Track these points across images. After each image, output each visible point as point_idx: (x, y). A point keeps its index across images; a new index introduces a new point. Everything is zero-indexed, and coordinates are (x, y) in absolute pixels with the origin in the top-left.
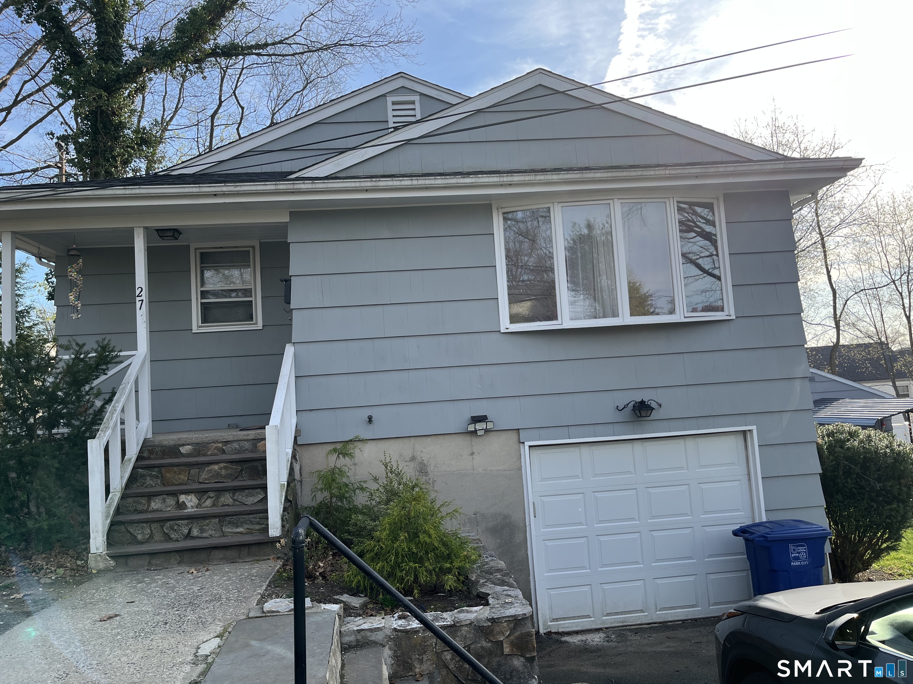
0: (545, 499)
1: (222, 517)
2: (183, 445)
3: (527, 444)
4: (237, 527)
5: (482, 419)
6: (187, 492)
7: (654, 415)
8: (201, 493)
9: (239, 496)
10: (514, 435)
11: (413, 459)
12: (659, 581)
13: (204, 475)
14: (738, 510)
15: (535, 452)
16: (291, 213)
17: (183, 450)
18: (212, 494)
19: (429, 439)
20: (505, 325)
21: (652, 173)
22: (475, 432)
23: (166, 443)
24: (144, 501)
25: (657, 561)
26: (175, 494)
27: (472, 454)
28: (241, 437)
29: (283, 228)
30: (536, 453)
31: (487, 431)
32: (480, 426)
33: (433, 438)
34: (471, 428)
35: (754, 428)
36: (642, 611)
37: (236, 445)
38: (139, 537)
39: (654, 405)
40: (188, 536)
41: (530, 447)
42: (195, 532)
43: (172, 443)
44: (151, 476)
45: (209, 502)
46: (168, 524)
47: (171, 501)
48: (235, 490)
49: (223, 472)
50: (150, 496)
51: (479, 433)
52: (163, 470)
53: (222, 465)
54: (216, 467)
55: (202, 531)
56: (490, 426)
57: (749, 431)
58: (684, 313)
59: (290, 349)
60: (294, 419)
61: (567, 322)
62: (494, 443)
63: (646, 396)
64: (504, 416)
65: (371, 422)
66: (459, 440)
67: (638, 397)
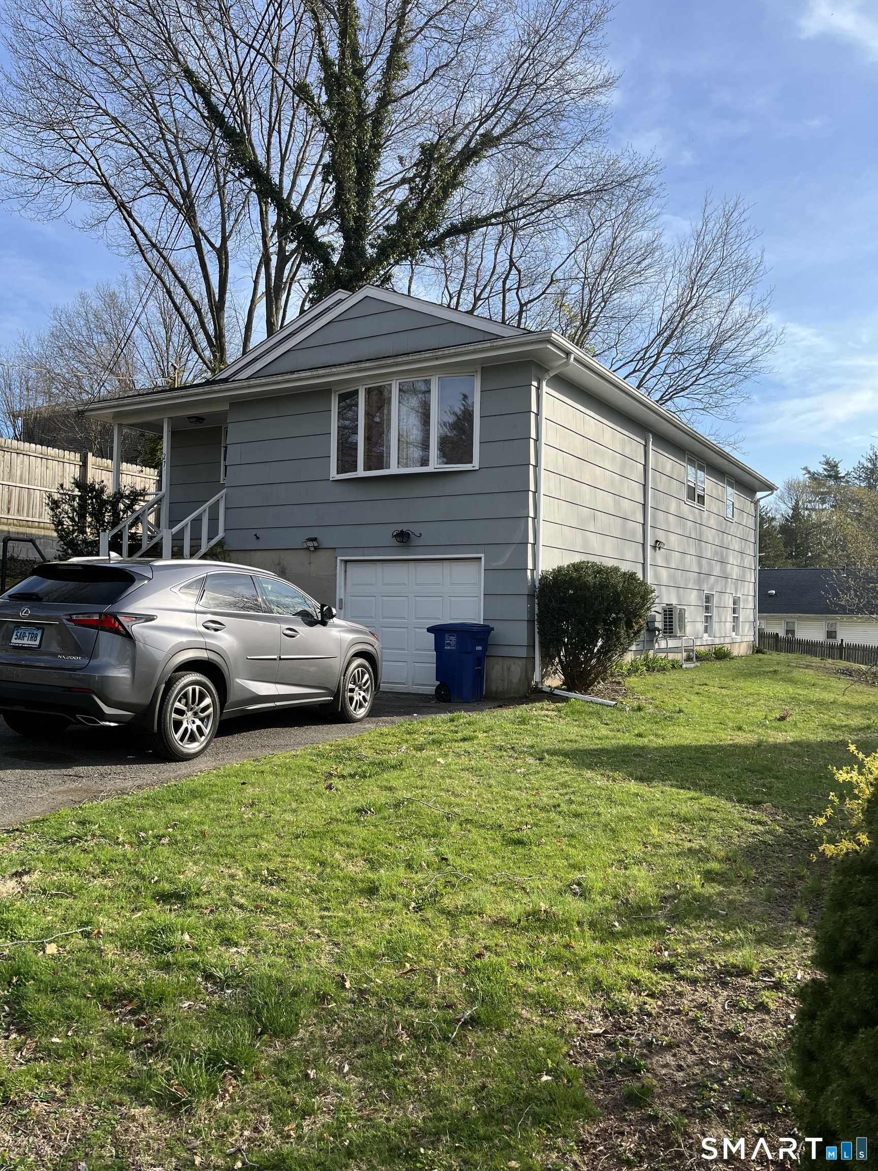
0: (352, 598)
3: (339, 558)
5: (315, 540)
7: (413, 542)
10: (332, 551)
11: (279, 564)
12: (416, 665)
14: (474, 620)
15: (349, 566)
16: (231, 405)
19: (288, 552)
20: (334, 475)
22: (308, 548)
25: (417, 650)
27: (310, 563)
29: (224, 414)
30: (346, 565)
31: (316, 548)
32: (310, 544)
33: (290, 551)
34: (307, 545)
36: (403, 684)
39: (412, 534)
41: (346, 561)
51: (312, 549)
56: (316, 544)
57: (480, 558)
58: (435, 464)
59: (224, 491)
60: (221, 534)
61: (361, 473)
62: (322, 556)
63: (405, 528)
64: (327, 538)
65: (258, 538)
66: (303, 554)
67: (400, 528)
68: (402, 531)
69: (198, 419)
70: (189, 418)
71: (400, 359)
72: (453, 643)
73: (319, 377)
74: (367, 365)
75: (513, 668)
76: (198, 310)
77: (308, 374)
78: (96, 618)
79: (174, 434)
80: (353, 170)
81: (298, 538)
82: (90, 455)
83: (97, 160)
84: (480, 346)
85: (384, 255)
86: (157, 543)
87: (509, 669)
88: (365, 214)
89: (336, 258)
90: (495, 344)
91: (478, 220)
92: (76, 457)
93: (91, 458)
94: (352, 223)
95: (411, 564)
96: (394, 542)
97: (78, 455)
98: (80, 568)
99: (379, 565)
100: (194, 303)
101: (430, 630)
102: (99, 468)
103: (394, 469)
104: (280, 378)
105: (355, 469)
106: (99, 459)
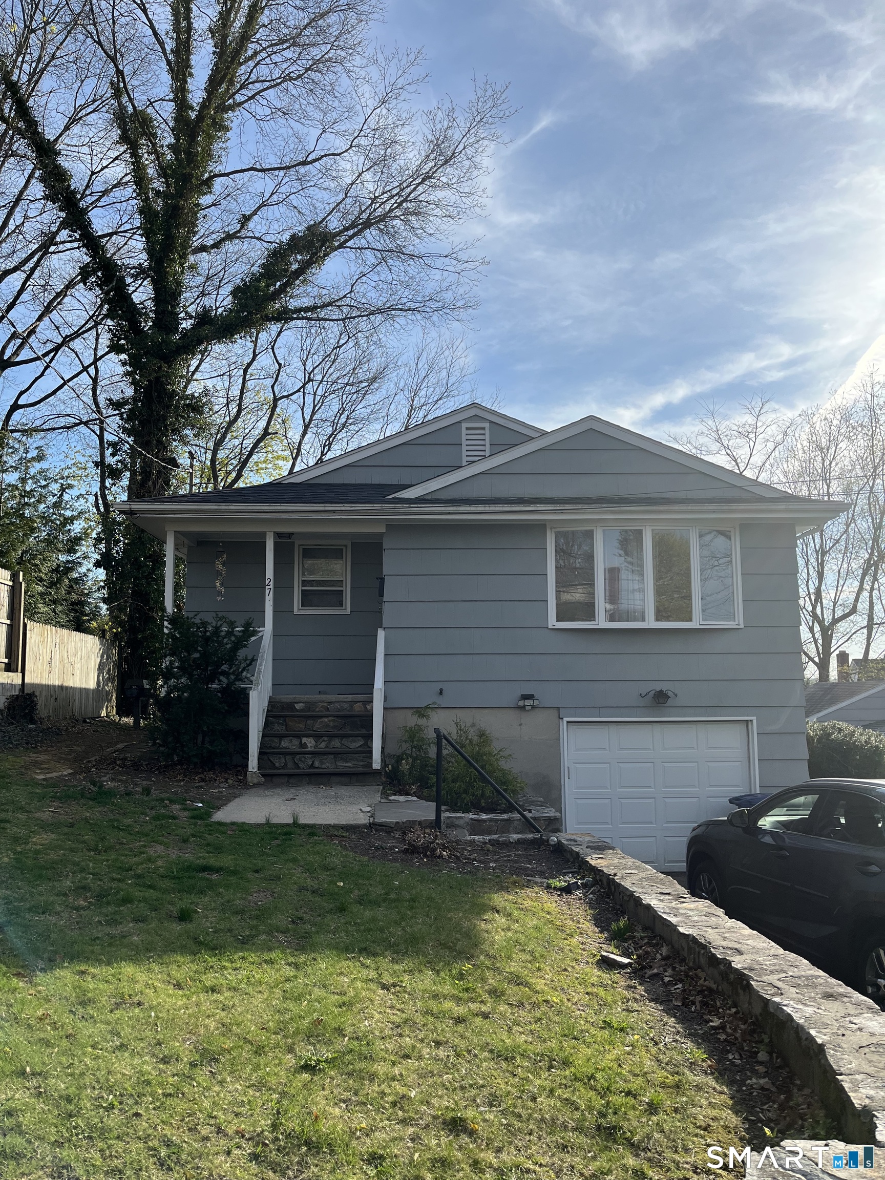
0: (577, 766)
1: (336, 754)
2: (298, 703)
3: (566, 719)
4: (347, 762)
5: (530, 697)
6: (307, 736)
7: (670, 702)
8: (317, 737)
9: (345, 741)
10: (555, 711)
12: (668, 839)
13: (317, 725)
14: (738, 786)
15: (571, 727)
16: (389, 527)
17: (297, 706)
18: (326, 739)
19: (486, 711)
20: (552, 622)
22: (524, 707)
23: (284, 700)
24: (276, 740)
25: (668, 822)
26: (299, 737)
27: (521, 725)
28: (341, 700)
29: (381, 535)
30: (573, 728)
31: (533, 707)
32: (528, 702)
33: (490, 710)
34: (521, 704)
35: (754, 718)
37: (337, 705)
38: (277, 765)
39: (670, 694)
40: (312, 766)
41: (568, 722)
42: (317, 764)
43: (289, 701)
44: (279, 723)
45: (323, 745)
46: (298, 757)
47: (296, 742)
48: (343, 736)
49: (331, 724)
50: (281, 737)
51: (527, 708)
52: (287, 719)
53: (331, 718)
54: (326, 720)
55: (322, 763)
56: (536, 703)
57: (752, 721)
58: (698, 622)
60: (379, 687)
61: (601, 622)
62: (542, 717)
63: (664, 687)
64: (548, 696)
65: (442, 693)
66: (510, 713)
67: (658, 687)
68: (661, 691)
81: (510, 695)
95: (658, 727)
96: (645, 702)
99: (614, 727)
103: (652, 623)
105: (591, 618)
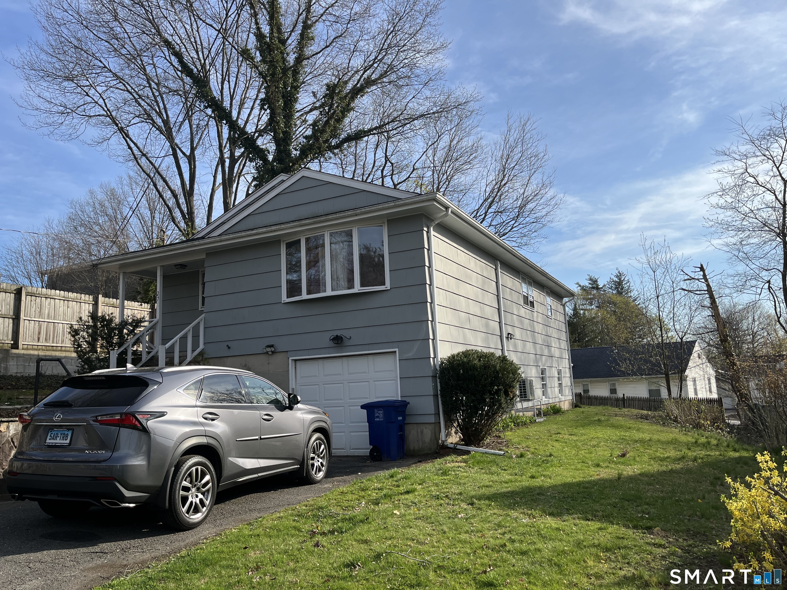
0: (302, 387)
3: (291, 359)
5: (272, 346)
7: (346, 343)
10: (285, 354)
11: (245, 366)
12: (352, 434)
14: (394, 397)
15: (298, 363)
16: (207, 254)
19: (252, 357)
20: (284, 299)
21: (331, 217)
22: (267, 353)
25: (352, 422)
27: (269, 363)
29: (203, 261)
31: (273, 352)
32: (269, 349)
34: (265, 350)
35: (397, 350)
36: (343, 449)
39: (343, 337)
41: (296, 360)
51: (270, 353)
56: (273, 349)
57: (395, 352)
58: (357, 289)
59: (203, 315)
60: (201, 346)
61: (305, 296)
62: (278, 358)
63: (339, 333)
64: (280, 345)
65: (229, 348)
66: (263, 357)
67: (335, 333)
68: (337, 336)
69: (183, 266)
70: (175, 265)
71: (330, 217)
72: (381, 415)
73: (271, 232)
74: (307, 221)
75: (425, 431)
76: (175, 196)
77: (264, 230)
78: (118, 417)
79: (165, 278)
80: (281, 102)
81: (260, 346)
82: (100, 296)
83: (104, 100)
84: (387, 205)
85: (304, 155)
86: (153, 356)
87: (422, 432)
88: (290, 129)
89: (270, 158)
90: (397, 203)
91: (365, 132)
92: (90, 298)
93: (101, 298)
94: (281, 135)
95: (345, 359)
96: (332, 344)
97: (91, 297)
98: (103, 378)
99: (320, 362)
100: (173, 192)
101: (363, 407)
102: (107, 305)
103: (329, 293)
104: (244, 234)
105: (300, 294)
106: (107, 299)
